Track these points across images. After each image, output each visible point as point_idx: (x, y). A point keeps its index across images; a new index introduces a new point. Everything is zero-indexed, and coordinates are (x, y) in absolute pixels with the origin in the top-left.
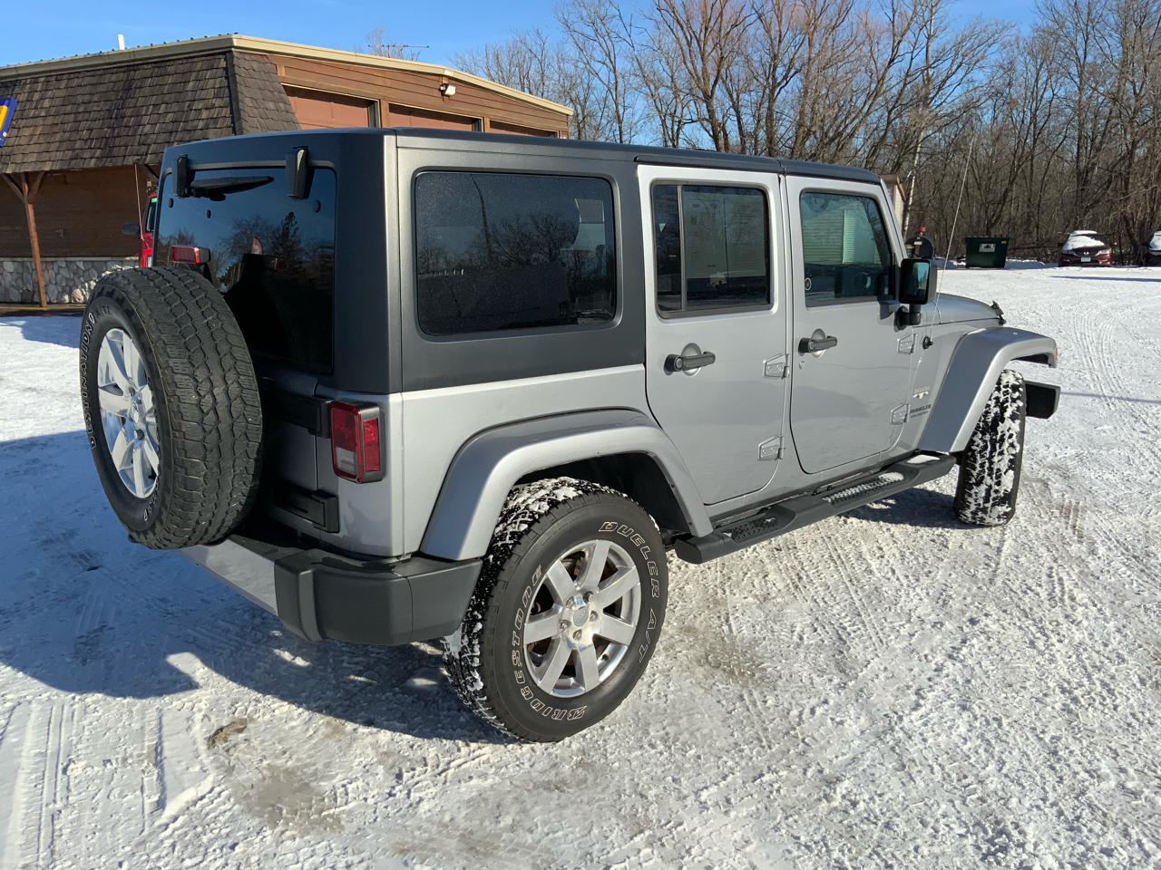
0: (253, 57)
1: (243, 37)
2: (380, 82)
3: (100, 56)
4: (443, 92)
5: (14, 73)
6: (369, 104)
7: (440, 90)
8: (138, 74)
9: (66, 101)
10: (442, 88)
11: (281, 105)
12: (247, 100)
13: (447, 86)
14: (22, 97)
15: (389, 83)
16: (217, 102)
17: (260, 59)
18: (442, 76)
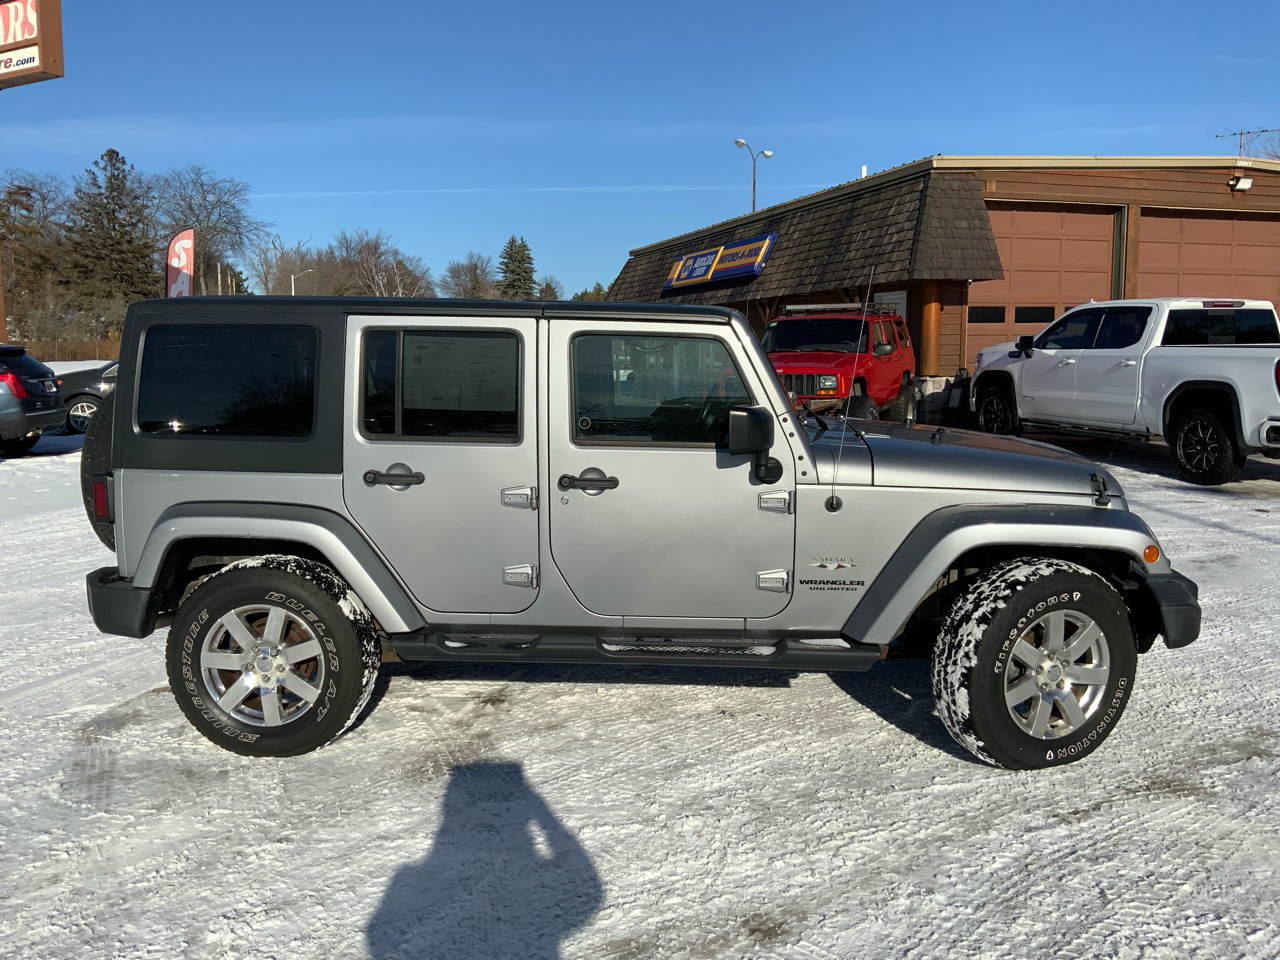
0: (955, 176)
1: (945, 157)
2: (1132, 184)
3: (838, 188)
4: (1233, 188)
5: (784, 210)
6: (1116, 210)
7: (1228, 185)
8: (859, 203)
9: (809, 232)
10: (1231, 183)
11: (977, 222)
12: (935, 222)
13: (1238, 179)
14: (783, 232)
15: (1145, 184)
16: (907, 225)
17: (964, 177)
18: (1235, 168)
